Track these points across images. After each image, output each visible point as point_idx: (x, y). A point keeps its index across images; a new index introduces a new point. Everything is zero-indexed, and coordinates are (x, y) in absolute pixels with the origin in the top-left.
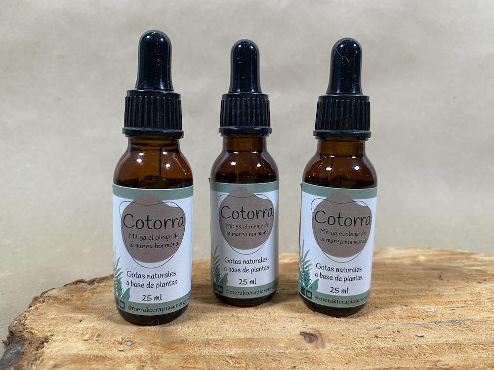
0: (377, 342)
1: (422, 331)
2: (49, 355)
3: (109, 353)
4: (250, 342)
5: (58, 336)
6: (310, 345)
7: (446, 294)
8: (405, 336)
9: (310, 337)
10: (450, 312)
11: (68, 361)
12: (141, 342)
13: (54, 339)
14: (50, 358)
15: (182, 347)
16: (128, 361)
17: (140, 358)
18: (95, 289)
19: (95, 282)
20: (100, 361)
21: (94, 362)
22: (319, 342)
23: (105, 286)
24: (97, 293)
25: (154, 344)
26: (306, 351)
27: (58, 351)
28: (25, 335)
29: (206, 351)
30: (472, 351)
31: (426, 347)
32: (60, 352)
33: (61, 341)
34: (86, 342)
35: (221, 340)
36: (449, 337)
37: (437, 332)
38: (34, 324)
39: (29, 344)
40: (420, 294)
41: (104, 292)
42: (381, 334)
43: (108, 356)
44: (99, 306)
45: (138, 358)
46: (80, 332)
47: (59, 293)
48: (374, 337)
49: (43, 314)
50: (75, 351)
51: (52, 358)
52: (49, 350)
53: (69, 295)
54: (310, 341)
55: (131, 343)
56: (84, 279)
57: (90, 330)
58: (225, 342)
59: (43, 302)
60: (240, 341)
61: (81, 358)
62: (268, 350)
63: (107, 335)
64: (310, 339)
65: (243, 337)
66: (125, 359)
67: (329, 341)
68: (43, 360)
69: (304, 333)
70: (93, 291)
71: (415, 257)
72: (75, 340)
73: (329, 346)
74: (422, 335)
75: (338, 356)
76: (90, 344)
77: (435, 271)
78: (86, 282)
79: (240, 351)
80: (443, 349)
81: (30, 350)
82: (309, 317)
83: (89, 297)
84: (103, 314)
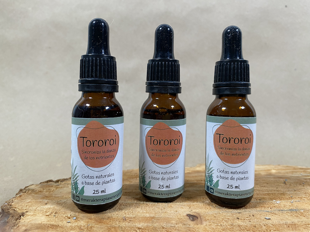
0: (238, 222)
1: (270, 216)
2: (23, 223)
4: (153, 220)
5: (30, 212)
6: (192, 222)
7: (288, 193)
8: (258, 219)
9: (193, 217)
10: (290, 204)
11: (35, 227)
12: (82, 217)
13: (28, 214)
14: (23, 225)
15: (108, 221)
16: (72, 228)
17: (80, 228)
18: (58, 185)
19: (59, 182)
20: (54, 228)
21: (51, 229)
22: (198, 221)
23: (65, 183)
24: (59, 188)
26: (189, 226)
27: (29, 222)
28: (10, 211)
29: (123, 224)
30: (303, 229)
31: (271, 225)
32: (30, 222)
33: (32, 216)
34: (48, 216)
35: (134, 218)
36: (288, 220)
37: (280, 217)
38: (17, 205)
39: (12, 216)
40: (270, 193)
41: (64, 187)
42: (241, 217)
43: (60, 225)
44: (59, 195)
45: (79, 227)
46: (45, 211)
47: (36, 188)
48: (236, 218)
49: (23, 199)
50: (40, 222)
51: (24, 226)
52: (24, 221)
53: (42, 189)
54: (193, 220)
55: (76, 218)
56: (53, 179)
57: (51, 210)
58: (136, 219)
59: (25, 192)
60: (146, 219)
61: (42, 226)
62: (164, 225)
63: (61, 213)
64: (193, 219)
65: (148, 216)
66: (70, 228)
67: (206, 221)
68: (18, 226)
69: (189, 215)
70: (57, 187)
71: (269, 170)
72: (41, 215)
73: (205, 223)
74: (269, 218)
75: (210, 230)
76: (49, 218)
77: (281, 179)
78: (54, 182)
79: (146, 224)
80: (283, 227)
81: (12, 221)
82: (193, 205)
83: (54, 190)
84: (61, 200)
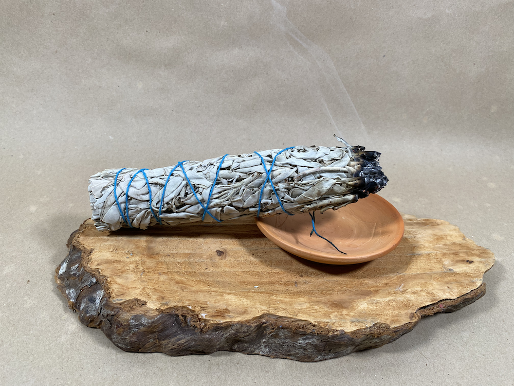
2: (94, 259)
3: (122, 259)
4: (190, 255)
5: (97, 249)
11: (104, 262)
12: (137, 253)
13: (95, 251)
15: (157, 256)
20: (118, 262)
21: (115, 263)
22: (223, 256)
25: (144, 255)
26: (215, 261)
28: (81, 248)
32: (99, 258)
33: (99, 252)
34: (111, 252)
35: (176, 253)
39: (84, 252)
42: (256, 253)
43: (122, 261)
45: (135, 262)
46: (107, 247)
50: (106, 257)
51: (96, 261)
52: (94, 256)
54: (220, 255)
57: (113, 246)
58: (178, 255)
59: (86, 228)
60: (185, 254)
61: (109, 261)
62: (197, 260)
63: (121, 249)
65: (187, 252)
66: (129, 262)
67: (229, 256)
68: (92, 261)
69: (218, 251)
72: (105, 251)
75: (229, 264)
79: (184, 259)
81: (85, 256)
